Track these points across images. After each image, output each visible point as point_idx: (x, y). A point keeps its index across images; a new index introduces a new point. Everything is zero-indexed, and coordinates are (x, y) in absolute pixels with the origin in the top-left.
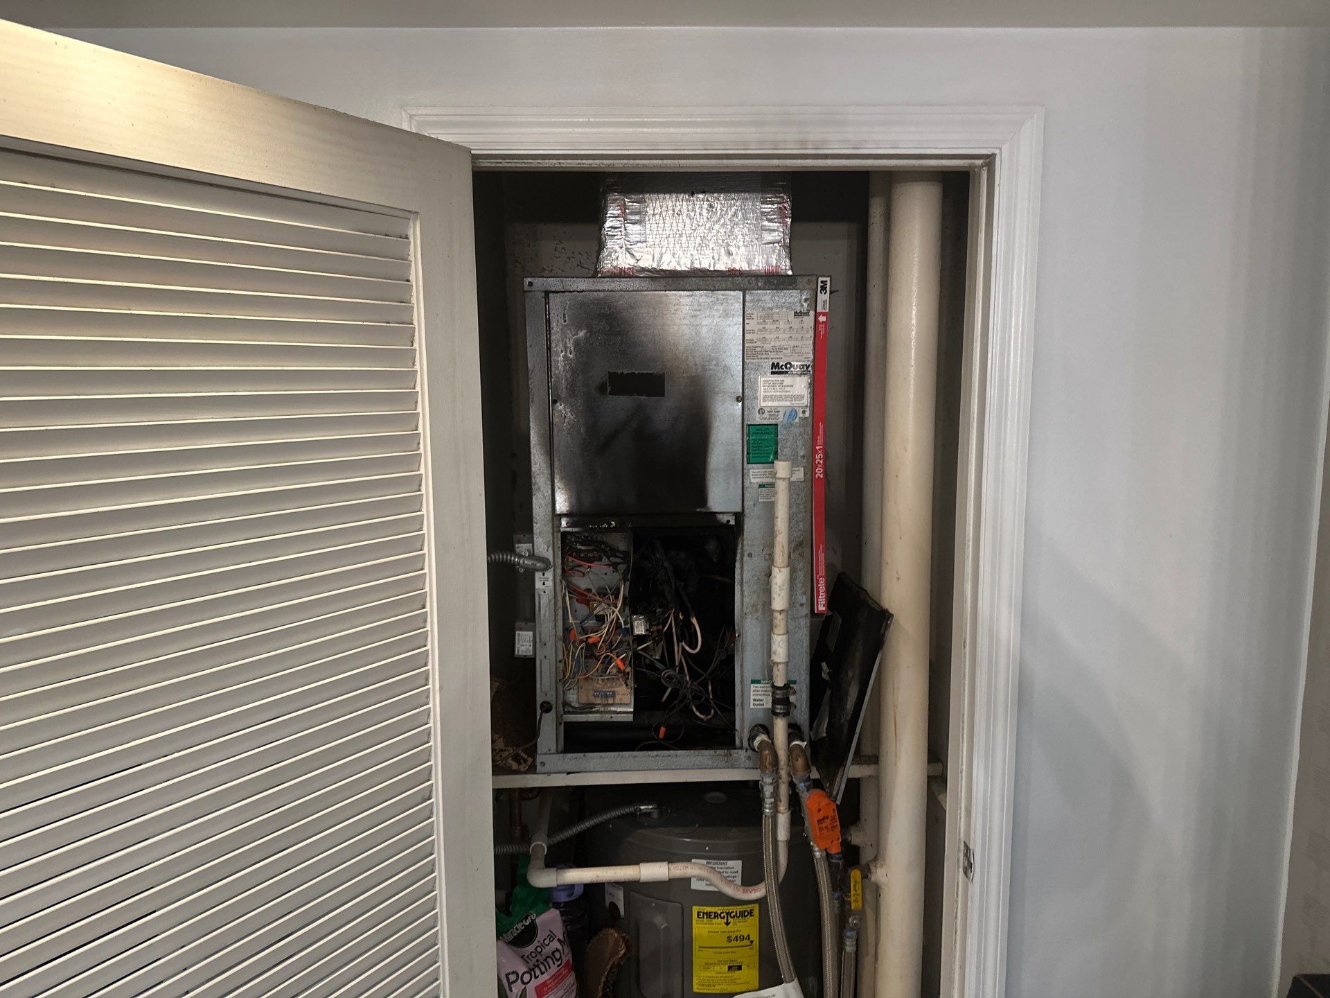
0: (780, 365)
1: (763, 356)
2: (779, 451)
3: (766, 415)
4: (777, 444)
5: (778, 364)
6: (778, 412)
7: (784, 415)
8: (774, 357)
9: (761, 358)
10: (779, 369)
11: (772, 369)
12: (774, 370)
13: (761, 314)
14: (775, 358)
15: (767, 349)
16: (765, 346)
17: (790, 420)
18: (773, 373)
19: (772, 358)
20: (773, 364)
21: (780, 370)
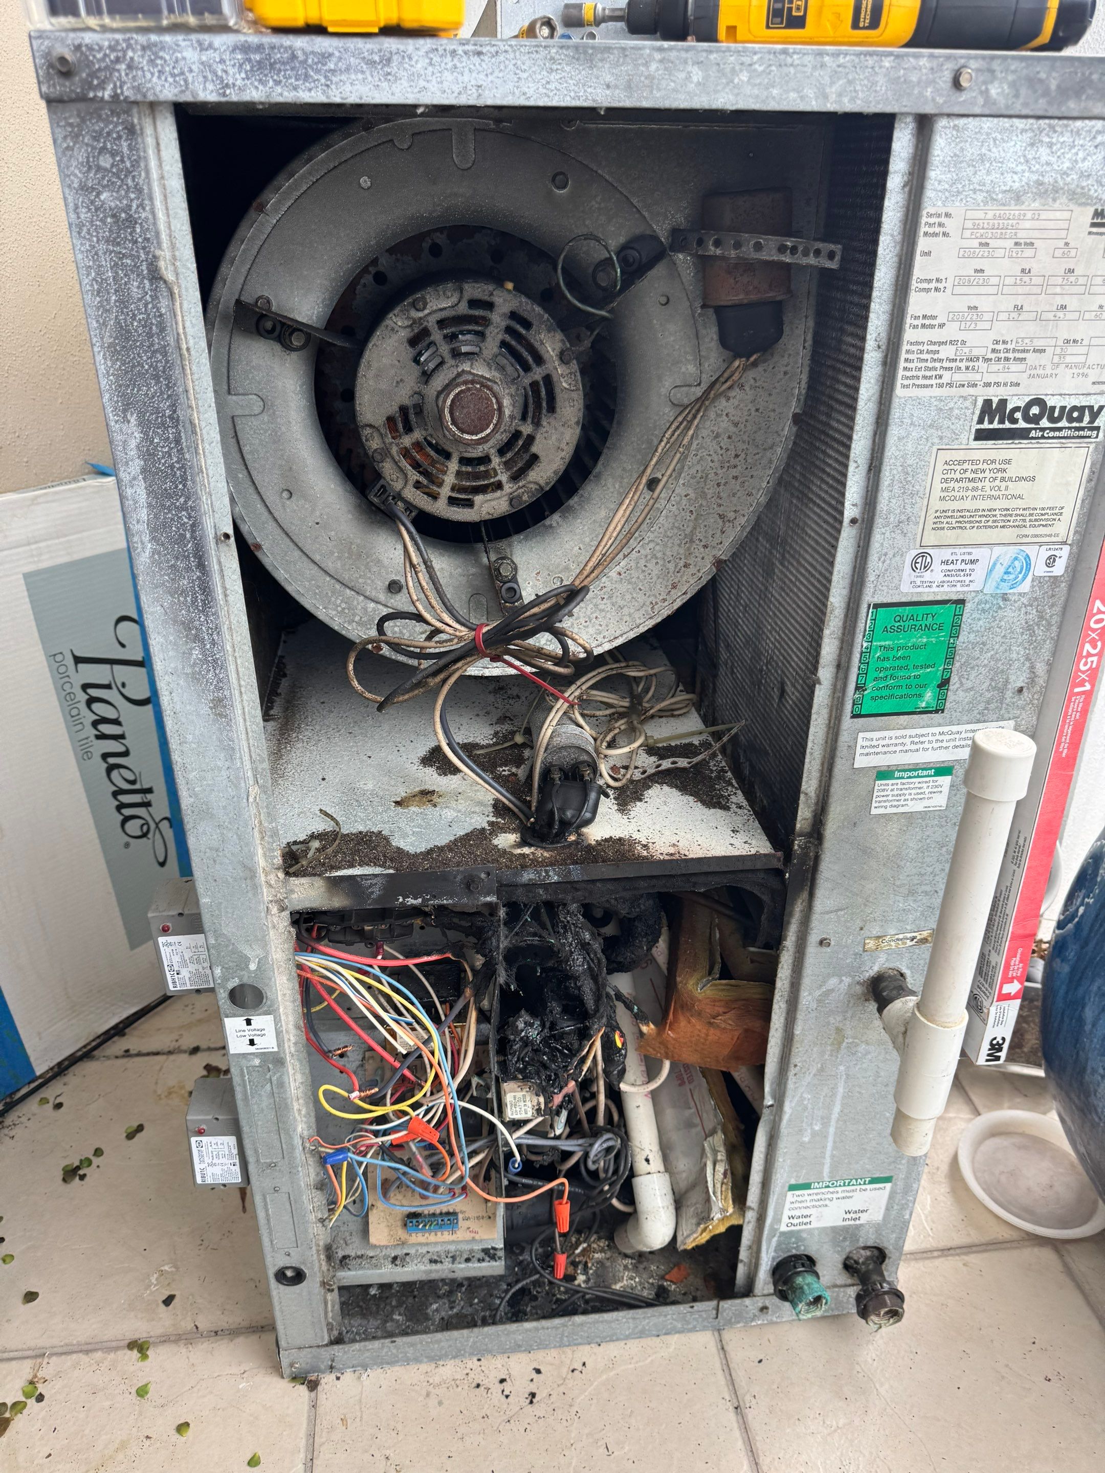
0: (1010, 406)
1: (958, 377)
2: (954, 679)
3: (936, 573)
4: (950, 658)
5: (1003, 403)
6: (972, 562)
7: (990, 572)
8: (992, 379)
9: (950, 385)
10: (1002, 421)
11: (981, 421)
12: (986, 425)
13: (980, 215)
14: (998, 384)
15: (976, 352)
16: (972, 338)
17: (1005, 588)
18: (981, 435)
19: (988, 385)
20: (988, 403)
21: (1007, 425)
